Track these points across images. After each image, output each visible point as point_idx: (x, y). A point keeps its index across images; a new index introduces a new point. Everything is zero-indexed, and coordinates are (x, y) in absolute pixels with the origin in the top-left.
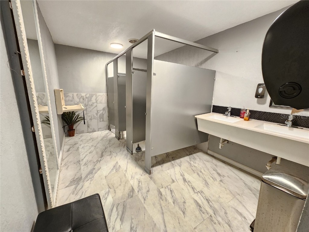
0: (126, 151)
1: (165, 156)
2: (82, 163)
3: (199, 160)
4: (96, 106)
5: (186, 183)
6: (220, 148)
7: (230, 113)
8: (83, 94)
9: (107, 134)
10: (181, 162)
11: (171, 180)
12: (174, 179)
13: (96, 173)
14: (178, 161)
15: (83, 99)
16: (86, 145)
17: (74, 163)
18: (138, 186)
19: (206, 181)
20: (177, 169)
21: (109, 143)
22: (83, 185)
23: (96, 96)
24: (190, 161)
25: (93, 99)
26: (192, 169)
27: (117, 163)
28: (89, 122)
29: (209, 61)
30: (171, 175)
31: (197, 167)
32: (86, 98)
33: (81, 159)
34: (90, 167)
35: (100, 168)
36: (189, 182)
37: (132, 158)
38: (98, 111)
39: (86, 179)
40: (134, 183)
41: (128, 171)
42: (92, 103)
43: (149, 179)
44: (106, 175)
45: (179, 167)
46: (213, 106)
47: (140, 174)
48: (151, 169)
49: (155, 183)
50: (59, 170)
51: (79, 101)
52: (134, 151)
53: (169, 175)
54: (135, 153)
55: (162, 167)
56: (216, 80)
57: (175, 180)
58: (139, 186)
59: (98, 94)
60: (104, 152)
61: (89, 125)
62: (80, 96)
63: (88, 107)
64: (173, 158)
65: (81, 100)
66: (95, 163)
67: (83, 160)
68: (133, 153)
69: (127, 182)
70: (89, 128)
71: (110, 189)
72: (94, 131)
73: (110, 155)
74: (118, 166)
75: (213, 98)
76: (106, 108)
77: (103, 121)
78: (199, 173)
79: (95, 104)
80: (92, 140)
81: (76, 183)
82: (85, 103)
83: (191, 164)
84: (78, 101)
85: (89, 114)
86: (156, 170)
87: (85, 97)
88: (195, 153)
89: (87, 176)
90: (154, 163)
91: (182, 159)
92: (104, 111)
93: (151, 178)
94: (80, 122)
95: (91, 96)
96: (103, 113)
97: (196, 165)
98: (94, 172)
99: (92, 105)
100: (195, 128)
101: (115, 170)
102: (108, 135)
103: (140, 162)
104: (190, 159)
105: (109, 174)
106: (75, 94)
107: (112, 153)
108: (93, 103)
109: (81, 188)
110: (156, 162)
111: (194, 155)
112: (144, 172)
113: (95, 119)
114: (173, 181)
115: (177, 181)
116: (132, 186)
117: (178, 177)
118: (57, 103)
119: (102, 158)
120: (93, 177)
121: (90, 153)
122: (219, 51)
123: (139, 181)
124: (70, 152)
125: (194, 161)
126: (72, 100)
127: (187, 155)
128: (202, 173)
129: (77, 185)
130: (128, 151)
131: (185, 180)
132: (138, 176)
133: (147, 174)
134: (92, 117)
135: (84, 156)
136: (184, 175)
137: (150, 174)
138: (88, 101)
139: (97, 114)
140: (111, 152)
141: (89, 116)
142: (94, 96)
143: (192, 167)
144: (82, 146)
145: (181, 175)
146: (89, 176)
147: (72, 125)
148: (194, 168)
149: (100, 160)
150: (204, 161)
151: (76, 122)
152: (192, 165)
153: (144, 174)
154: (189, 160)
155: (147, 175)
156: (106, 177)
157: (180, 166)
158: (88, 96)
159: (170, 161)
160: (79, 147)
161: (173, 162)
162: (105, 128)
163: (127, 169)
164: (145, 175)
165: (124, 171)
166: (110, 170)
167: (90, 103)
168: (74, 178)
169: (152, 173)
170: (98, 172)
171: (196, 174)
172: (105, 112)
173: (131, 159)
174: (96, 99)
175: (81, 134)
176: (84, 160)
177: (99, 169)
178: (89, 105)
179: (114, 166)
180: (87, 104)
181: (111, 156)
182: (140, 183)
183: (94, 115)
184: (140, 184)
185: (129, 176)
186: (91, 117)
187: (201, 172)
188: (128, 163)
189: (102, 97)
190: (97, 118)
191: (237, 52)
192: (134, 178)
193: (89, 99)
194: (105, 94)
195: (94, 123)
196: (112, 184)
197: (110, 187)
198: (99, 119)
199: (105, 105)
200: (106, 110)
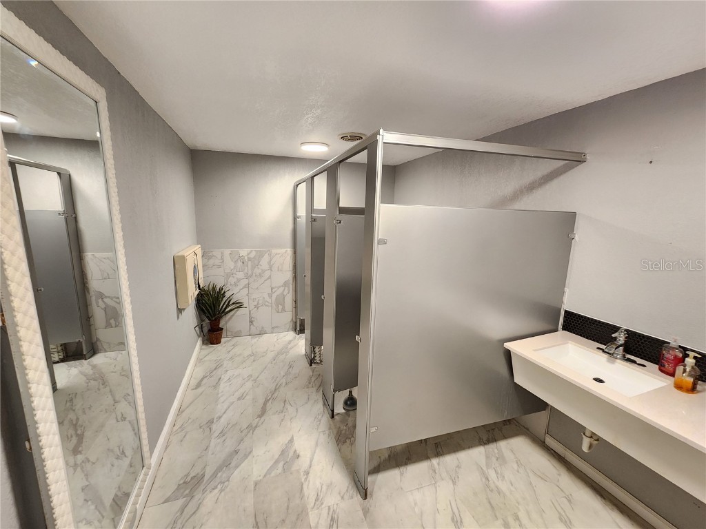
0: (320, 405)
2: (217, 428)
3: (515, 466)
4: (270, 277)
6: (585, 449)
7: (621, 348)
8: (244, 252)
9: (290, 341)
10: (459, 467)
13: (237, 467)
15: (243, 263)
16: (237, 372)
17: (200, 427)
20: (445, 490)
21: (287, 374)
22: (200, 503)
23: (270, 255)
24: (488, 466)
25: (264, 263)
26: (490, 503)
27: (291, 441)
28: (252, 312)
29: (555, 184)
30: (422, 514)
31: (505, 495)
32: (249, 259)
33: (217, 416)
34: (230, 445)
35: (250, 453)
37: (330, 429)
38: (272, 288)
39: (213, 484)
40: (317, 521)
41: (311, 476)
42: (260, 271)
43: (361, 513)
44: (259, 478)
45: (451, 482)
46: (566, 312)
47: (340, 494)
48: (370, 479)
50: (145, 468)
51: (235, 266)
52: (339, 409)
53: (416, 510)
54: (342, 414)
55: (402, 474)
56: (576, 239)
59: (274, 251)
60: (270, 402)
61: (253, 319)
62: (237, 257)
63: (251, 280)
64: (437, 445)
65: (240, 264)
66: (245, 432)
67: (220, 417)
68: (336, 411)
69: (301, 514)
70: (252, 326)
72: (263, 332)
73: (282, 412)
74: (291, 454)
75: (566, 290)
76: (291, 282)
77: (283, 310)
78: (511, 520)
79: (267, 274)
80: (252, 358)
81: (187, 492)
82: (246, 271)
83: (487, 479)
84: (232, 268)
85: (255, 296)
86: (385, 484)
87: (246, 258)
88: (504, 437)
89: (215, 475)
91: (462, 456)
92: (286, 289)
93: (366, 512)
94: (233, 314)
95: (260, 255)
96: (285, 293)
97: (503, 486)
98: (234, 462)
99: (260, 275)
101: (281, 465)
102: (289, 346)
103: (346, 448)
104: (487, 457)
105: (265, 476)
106: (227, 252)
107: (288, 406)
108: (264, 271)
109: (194, 513)
110: (389, 456)
111: (503, 444)
112: (350, 487)
113: (267, 306)
117: (444, 522)
118: (178, 285)
119: (262, 419)
120: (228, 480)
121: (239, 399)
122: (588, 157)
123: (332, 519)
124: (200, 390)
125: (499, 469)
126: (220, 264)
127: (481, 441)
128: (520, 524)
129: (189, 498)
130: (324, 404)
132: (332, 500)
133: (359, 495)
134: (260, 302)
135: (225, 406)
136: (461, 522)
137: (365, 498)
138: (253, 268)
139: (270, 296)
140: (285, 401)
141: (254, 300)
142: (267, 254)
143: (492, 491)
144: (230, 373)
145: (453, 519)
146: (219, 474)
147: (215, 319)
148: (495, 499)
149: (256, 427)
150: (531, 475)
151: (225, 313)
152: (492, 486)
153: (351, 492)
154: (483, 462)
155: (358, 499)
156: (256, 484)
157: (454, 483)
158: (252, 255)
159: (427, 458)
160: (223, 377)
161: (435, 461)
162: (288, 326)
163: (310, 467)
164: (352, 497)
165: (302, 474)
166: (272, 463)
167: (257, 271)
168: (187, 475)
169: (371, 495)
170: (243, 465)
171: (499, 522)
172: (289, 290)
173: (327, 432)
174: (269, 263)
175: (236, 339)
176: (222, 420)
177: (246, 456)
178: (254, 275)
179: (283, 452)
180: (250, 273)
181: (282, 416)
182: (335, 525)
183: (264, 298)
185: (310, 492)
186: (258, 302)
187: (517, 518)
188: (317, 444)
189: (284, 256)
190: (270, 304)
191: (651, 162)
192: (322, 504)
193: (256, 261)
194: (289, 251)
195: (264, 316)
196: (265, 515)
197: (259, 525)
198: (274, 306)
199: (288, 275)
200: (291, 286)
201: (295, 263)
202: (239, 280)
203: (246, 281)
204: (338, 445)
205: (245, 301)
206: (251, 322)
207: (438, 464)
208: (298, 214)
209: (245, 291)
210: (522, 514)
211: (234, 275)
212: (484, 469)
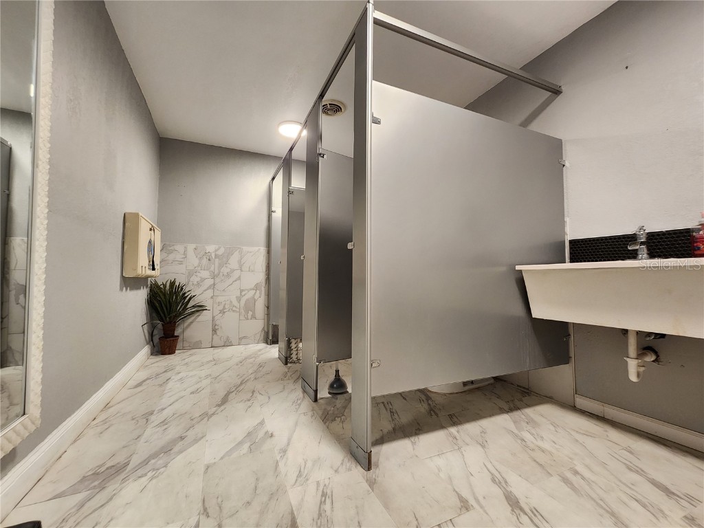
0: (299, 393)
1: (423, 410)
2: (156, 419)
3: (552, 428)
4: (239, 278)
5: (524, 519)
6: (633, 377)
7: (644, 247)
8: (211, 248)
9: (260, 350)
10: (484, 432)
11: (455, 501)
12: (466, 494)
13: (181, 452)
14: (472, 428)
15: (209, 260)
16: (191, 374)
17: (133, 419)
18: (316, 516)
19: (613, 514)
20: (474, 455)
21: (255, 372)
22: (114, 495)
23: (240, 253)
24: (519, 429)
25: (233, 262)
26: (535, 461)
27: (262, 423)
28: (216, 318)
30: (450, 478)
31: (551, 453)
32: (216, 256)
33: (158, 408)
34: (173, 431)
35: (202, 438)
36: (535, 511)
37: (313, 410)
38: (242, 291)
39: (140, 472)
40: (301, 499)
41: (290, 454)
42: (228, 270)
43: (366, 486)
44: (212, 462)
45: (479, 448)
46: (571, 242)
47: (332, 467)
48: (374, 450)
49: (386, 506)
51: (200, 263)
52: (324, 393)
53: (442, 475)
54: (327, 398)
55: (414, 444)
56: (567, 164)
57: (472, 502)
58: (320, 515)
59: (245, 249)
60: (234, 393)
61: (217, 327)
62: (202, 253)
63: (217, 280)
64: (451, 416)
65: (205, 261)
66: (195, 420)
67: (163, 409)
68: (319, 396)
69: (276, 493)
70: (215, 336)
71: (203, 518)
72: (227, 344)
73: (249, 400)
74: (261, 434)
75: (567, 219)
76: (264, 284)
77: (254, 317)
78: (569, 475)
79: (236, 274)
80: (213, 363)
81: (96, 483)
82: (212, 269)
83: (523, 440)
84: (196, 265)
85: (220, 299)
86: (393, 455)
87: (213, 256)
88: (528, 406)
89: (145, 462)
90: (385, 431)
91: (485, 423)
92: (258, 292)
93: (372, 483)
94: (196, 319)
95: (228, 254)
96: (256, 298)
97: (546, 445)
98: (176, 449)
99: (228, 275)
100: (519, 310)
101: (246, 446)
102: (260, 353)
103: (336, 426)
104: (515, 422)
105: (222, 458)
106: (191, 247)
107: (257, 395)
108: (233, 271)
109: (103, 505)
110: (394, 429)
111: (529, 411)
112: (346, 460)
113: (234, 311)
114: (465, 506)
115: (482, 507)
116: (292, 513)
117: (483, 486)
118: (126, 247)
119: (222, 407)
120: (165, 467)
121: (192, 393)
122: (563, 88)
123: (324, 495)
124: (140, 389)
125: (533, 431)
126: (181, 260)
127: (502, 411)
128: (583, 478)
129: (97, 490)
130: (304, 391)
131: (514, 503)
132: (323, 474)
133: (359, 467)
134: (227, 307)
135: (172, 400)
136: (506, 482)
137: (369, 469)
138: (221, 266)
139: (239, 299)
140: (253, 392)
141: (219, 304)
142: (237, 253)
143: (533, 450)
145: (493, 480)
146: (153, 461)
147: (170, 322)
148: (541, 458)
149: (213, 414)
150: (573, 433)
151: (182, 317)
152: (532, 446)
153: (348, 465)
154: (512, 426)
155: (358, 471)
156: (208, 467)
157: (483, 447)
158: (220, 252)
159: (442, 427)
160: (173, 377)
161: (453, 430)
162: (258, 338)
163: (288, 444)
164: (350, 470)
165: (277, 453)
166: (233, 445)
167: (225, 270)
168: (102, 466)
169: (377, 466)
170: (190, 450)
171: (556, 479)
172: (261, 293)
173: (310, 414)
174: (240, 262)
175: (193, 351)
176: (166, 411)
177: (196, 441)
178: (221, 274)
179: (249, 434)
180: (216, 272)
181: (249, 403)
182: (328, 501)
183: (231, 302)
184: (327, 506)
185: (289, 469)
186: (224, 307)
187: (576, 473)
188: (296, 424)
189: (256, 257)
190: (238, 310)
191: (627, 68)
192: (307, 480)
193: (224, 259)
194: (263, 250)
195: (229, 324)
196: (220, 500)
197: (209, 510)
198: (242, 311)
199: (260, 277)
200: (263, 289)
201: (268, 264)
202: (203, 280)
203: (211, 282)
204: (325, 423)
205: (208, 305)
206: (214, 331)
207: (458, 432)
208: (273, 209)
209: (210, 293)
210: (580, 468)
211: (198, 274)
212: (516, 431)
